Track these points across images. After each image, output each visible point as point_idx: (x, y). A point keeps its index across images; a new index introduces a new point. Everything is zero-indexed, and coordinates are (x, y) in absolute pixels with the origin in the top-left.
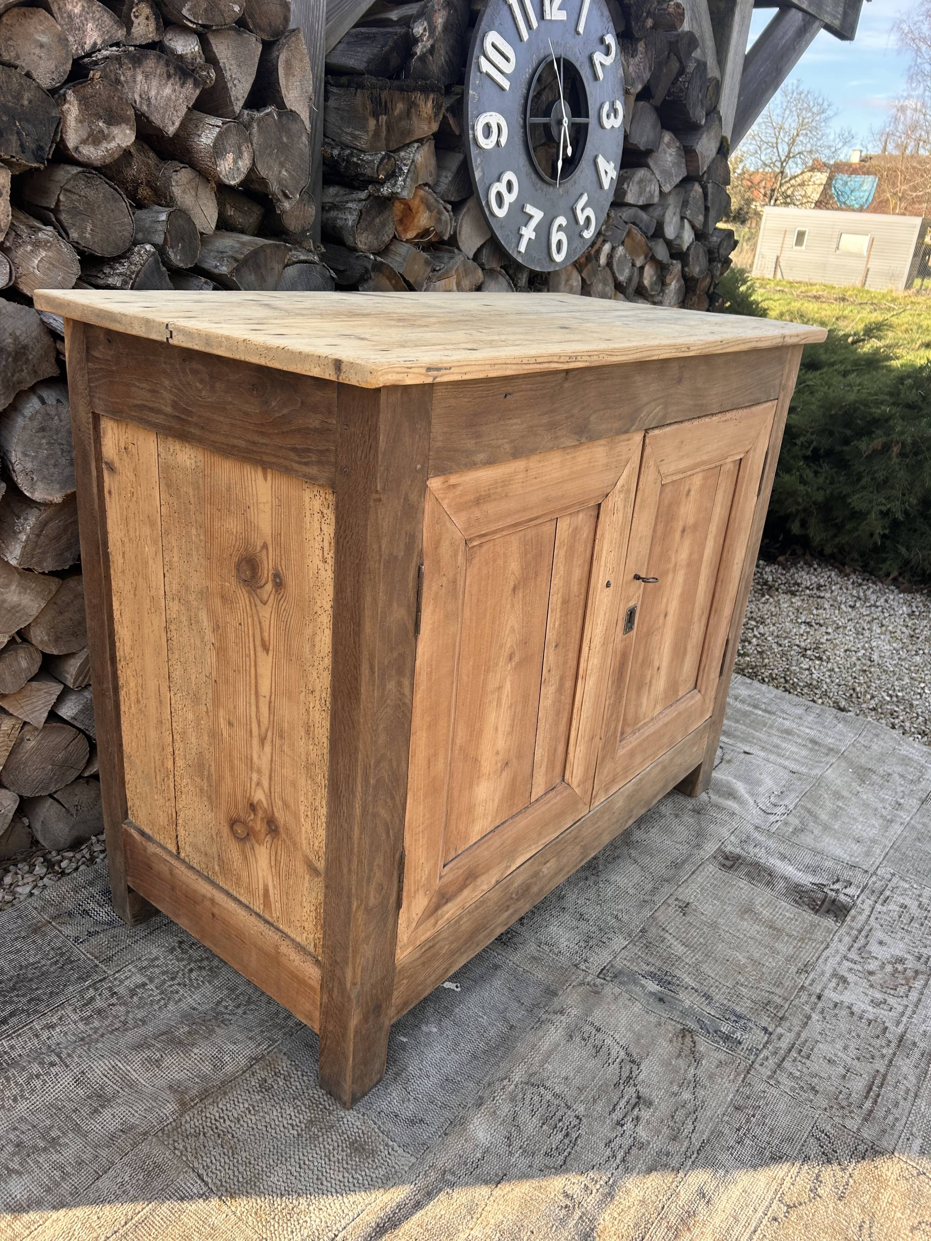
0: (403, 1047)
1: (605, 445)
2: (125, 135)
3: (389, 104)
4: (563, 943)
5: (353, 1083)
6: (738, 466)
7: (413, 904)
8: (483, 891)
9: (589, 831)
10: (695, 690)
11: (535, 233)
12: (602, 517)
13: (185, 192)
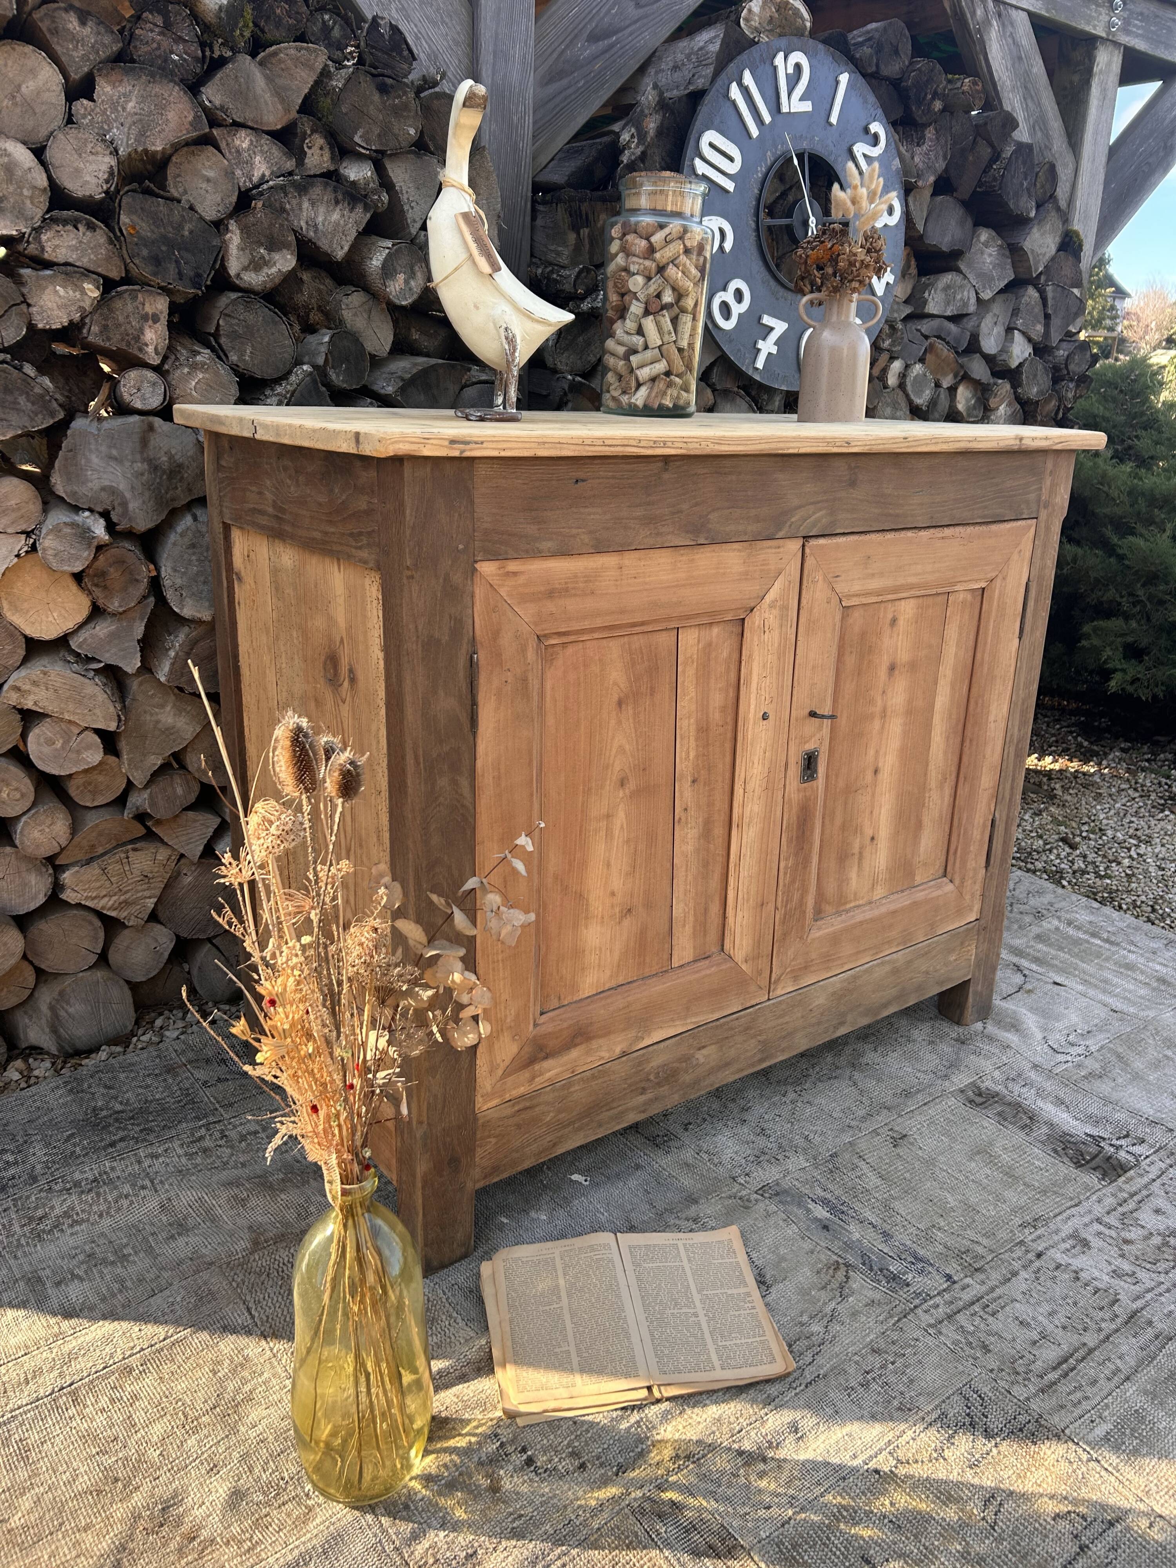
0: (501, 1227)
1: (739, 550)
2: (286, 260)
3: (591, 216)
4: (728, 1154)
5: (426, 1245)
6: (980, 598)
7: (496, 1046)
8: (601, 1058)
9: (770, 1025)
10: (944, 879)
11: (776, 347)
12: (747, 635)
13: (356, 315)
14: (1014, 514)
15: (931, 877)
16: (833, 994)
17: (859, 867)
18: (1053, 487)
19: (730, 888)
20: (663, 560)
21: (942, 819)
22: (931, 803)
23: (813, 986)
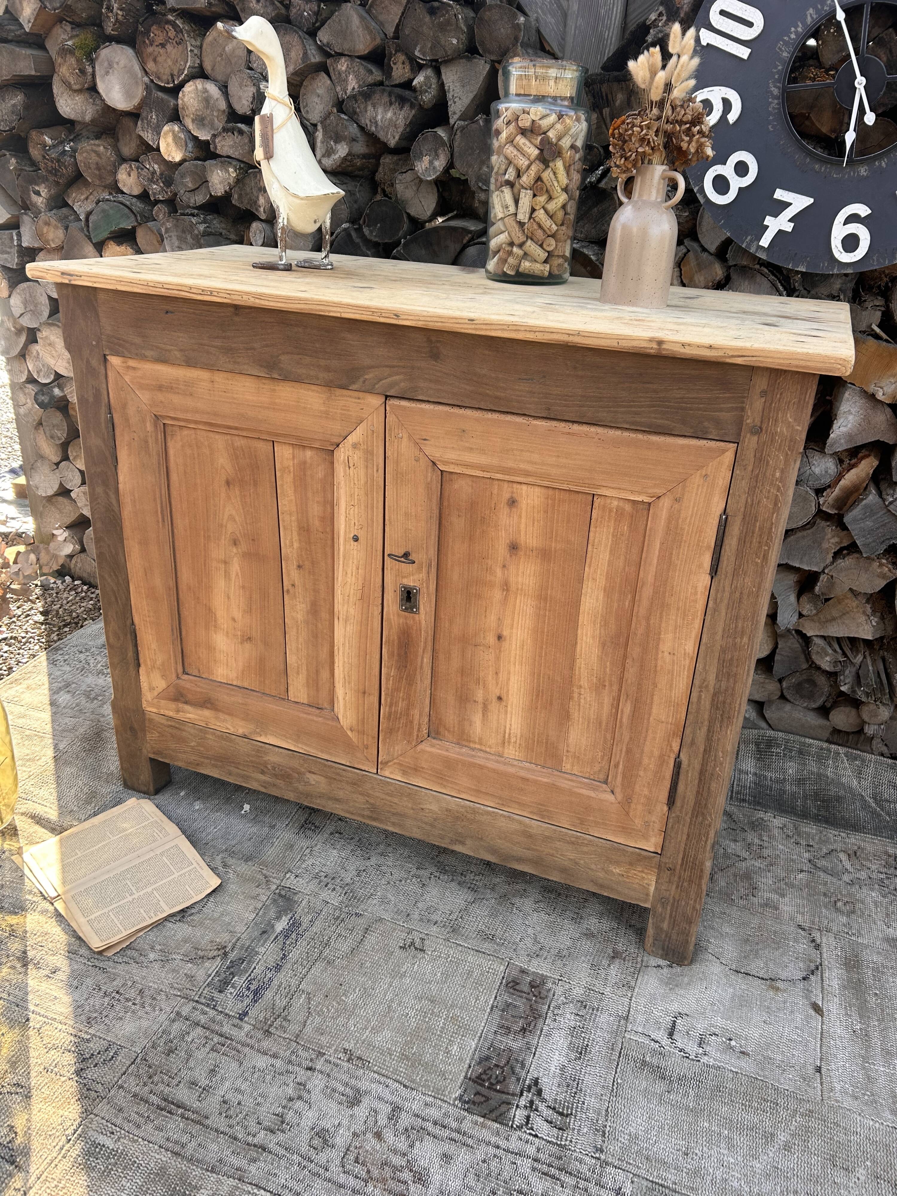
0: (176, 796)
3: (610, 96)
4: (319, 862)
6: (645, 513)
7: (152, 675)
8: (227, 728)
9: (377, 794)
10: (604, 786)
11: (792, 225)
12: (336, 465)
13: (407, 188)
14: (692, 431)
15: (587, 775)
16: (447, 810)
17: (483, 716)
18: (770, 411)
19: (336, 665)
20: (247, 384)
21: (600, 723)
22: (582, 701)
23: (423, 790)
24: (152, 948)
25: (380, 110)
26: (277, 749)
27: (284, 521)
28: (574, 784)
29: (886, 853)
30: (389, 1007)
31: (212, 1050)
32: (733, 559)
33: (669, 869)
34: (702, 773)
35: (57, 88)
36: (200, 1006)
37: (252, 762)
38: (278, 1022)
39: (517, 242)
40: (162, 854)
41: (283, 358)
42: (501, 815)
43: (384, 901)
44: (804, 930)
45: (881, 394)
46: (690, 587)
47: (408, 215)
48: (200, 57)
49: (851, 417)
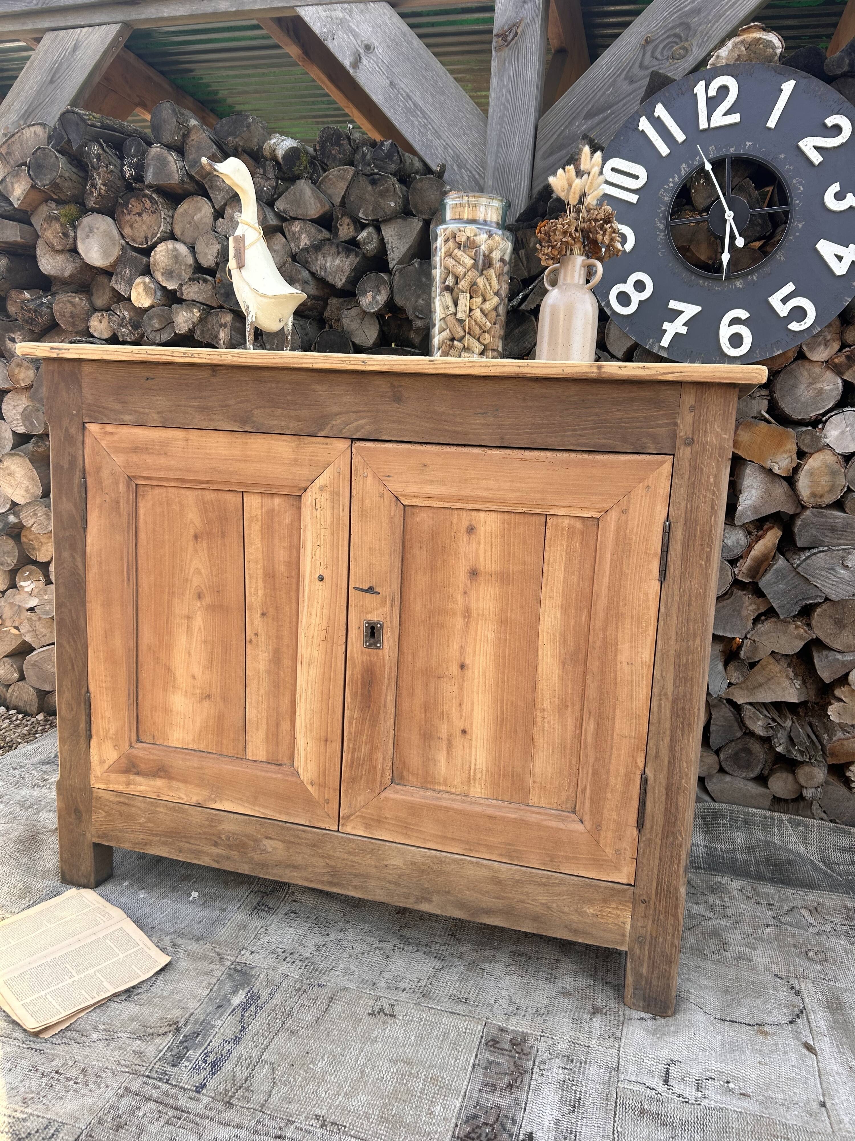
0: (119, 886)
4: (274, 939)
6: (595, 528)
7: (103, 747)
8: (181, 798)
9: (339, 855)
10: (573, 815)
11: (686, 328)
12: (303, 509)
13: (352, 321)
14: (632, 447)
15: (555, 806)
16: (413, 863)
17: (448, 753)
18: (699, 424)
19: (297, 714)
20: (221, 439)
21: (565, 748)
22: (546, 725)
23: (387, 843)
24: (95, 1028)
25: (329, 259)
26: (232, 815)
27: (249, 569)
28: (542, 817)
29: (845, 907)
30: (362, 1072)
31: (167, 1123)
32: (679, 563)
33: (644, 902)
34: (668, 787)
35: (40, 251)
36: (151, 1081)
37: (205, 833)
38: (240, 1094)
39: (457, 336)
40: (105, 937)
41: (255, 412)
42: (469, 862)
43: (347, 972)
44: (781, 978)
45: (777, 468)
46: (641, 595)
47: (354, 343)
48: (172, 225)
49: (753, 491)
